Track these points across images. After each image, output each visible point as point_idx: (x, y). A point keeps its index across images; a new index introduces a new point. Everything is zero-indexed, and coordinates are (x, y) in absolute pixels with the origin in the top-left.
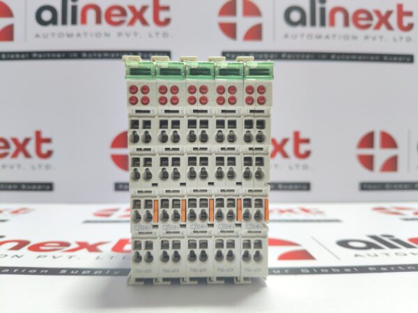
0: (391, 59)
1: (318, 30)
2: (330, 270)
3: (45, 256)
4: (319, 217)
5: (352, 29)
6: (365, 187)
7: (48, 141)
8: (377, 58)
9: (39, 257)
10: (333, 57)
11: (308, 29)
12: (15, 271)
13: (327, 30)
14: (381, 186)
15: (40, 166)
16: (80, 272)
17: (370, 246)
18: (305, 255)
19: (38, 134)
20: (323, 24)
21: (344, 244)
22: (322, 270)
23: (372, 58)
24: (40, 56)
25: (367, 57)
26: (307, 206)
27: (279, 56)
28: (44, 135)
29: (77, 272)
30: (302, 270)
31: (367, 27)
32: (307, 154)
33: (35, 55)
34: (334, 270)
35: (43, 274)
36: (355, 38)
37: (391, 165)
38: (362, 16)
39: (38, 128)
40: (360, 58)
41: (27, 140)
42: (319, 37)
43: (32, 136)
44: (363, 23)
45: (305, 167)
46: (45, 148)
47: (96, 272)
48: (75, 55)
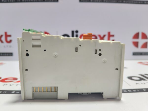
3: (7, 85)
7: (10, 36)
9: (4, 85)
15: (7, 46)
19: (6, 33)
28: (8, 34)
35: (5, 93)
43: (4, 34)
46: (9, 39)
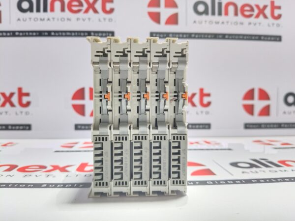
0: (266, 38)
1: (216, 18)
2: (226, 182)
4: (217, 147)
5: (240, 18)
6: (247, 126)
8: (257, 38)
10: (227, 37)
11: (210, 17)
12: (10, 186)
13: (223, 18)
14: (259, 126)
16: (56, 186)
17: (252, 166)
18: (209, 172)
20: (220, 14)
21: (235, 164)
22: (221, 182)
23: (253, 38)
24: (21, 34)
25: (250, 37)
26: (208, 140)
27: (189, 36)
29: (53, 186)
30: (208, 182)
31: (250, 16)
32: (209, 104)
33: (17, 34)
34: (229, 182)
36: (242, 24)
37: (266, 111)
38: (247, 8)
39: (20, 86)
40: (245, 38)
41: (12, 94)
42: (217, 23)
44: (247, 13)
45: (207, 113)
47: (67, 186)
48: (46, 34)
